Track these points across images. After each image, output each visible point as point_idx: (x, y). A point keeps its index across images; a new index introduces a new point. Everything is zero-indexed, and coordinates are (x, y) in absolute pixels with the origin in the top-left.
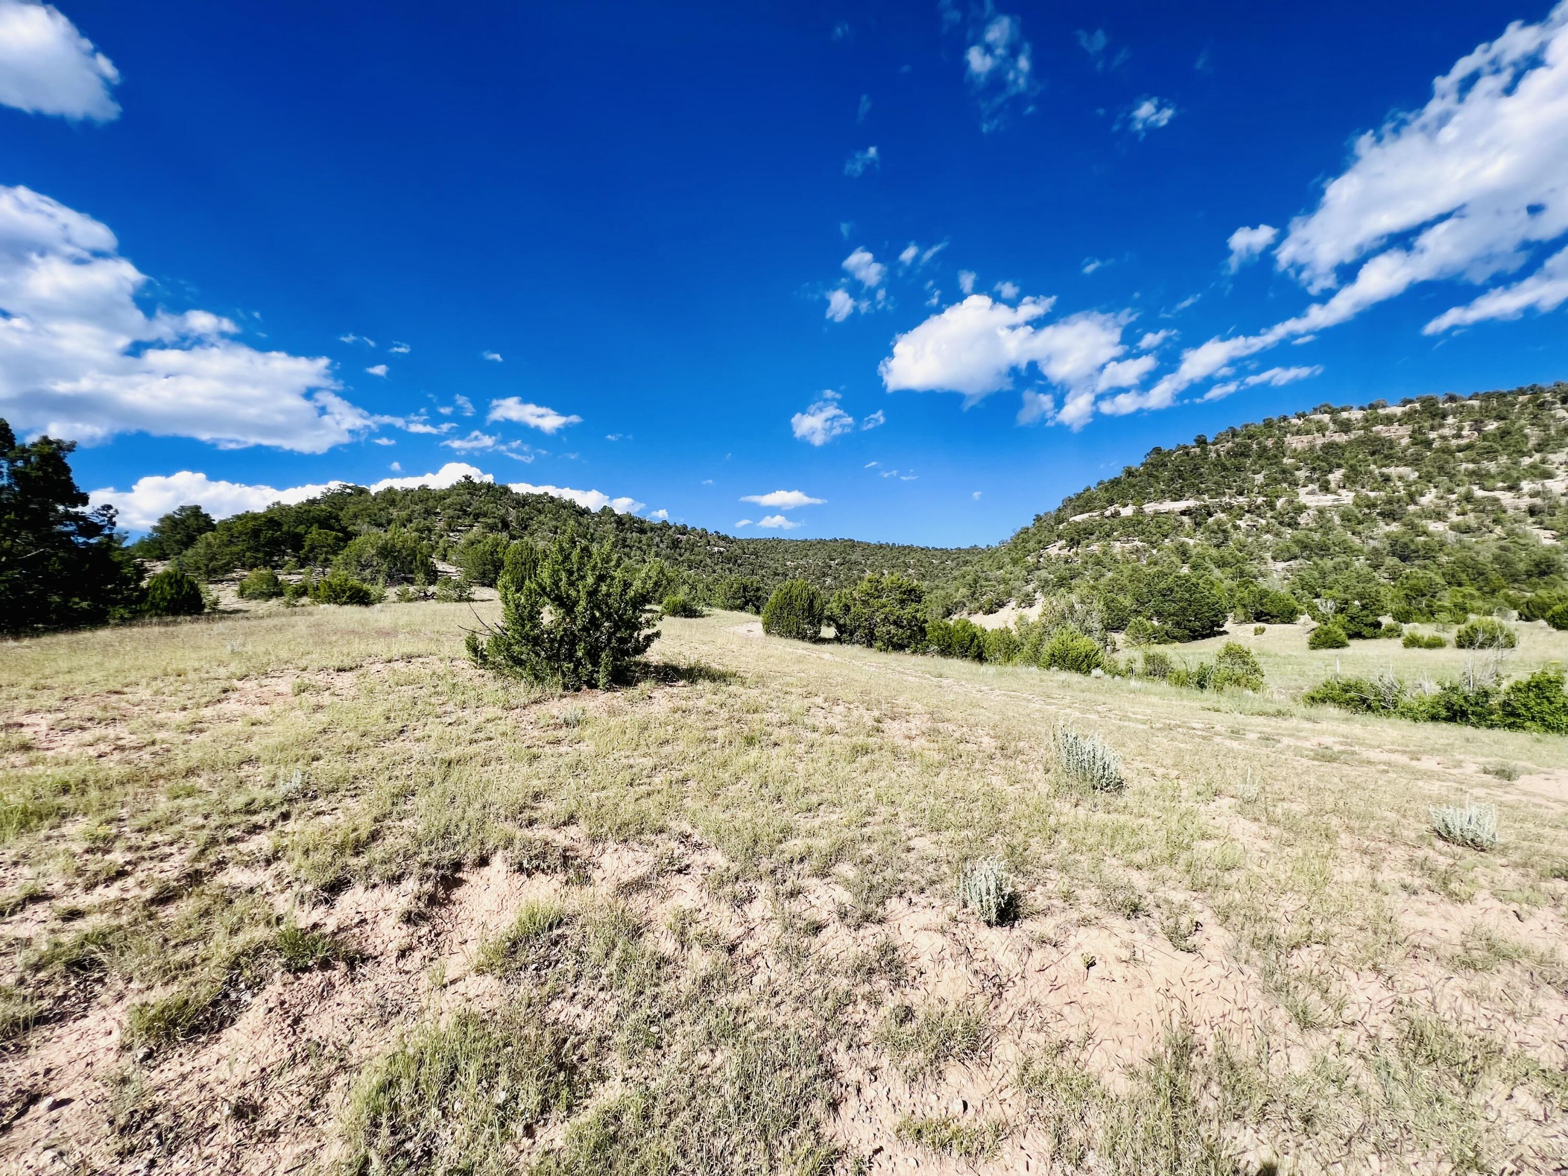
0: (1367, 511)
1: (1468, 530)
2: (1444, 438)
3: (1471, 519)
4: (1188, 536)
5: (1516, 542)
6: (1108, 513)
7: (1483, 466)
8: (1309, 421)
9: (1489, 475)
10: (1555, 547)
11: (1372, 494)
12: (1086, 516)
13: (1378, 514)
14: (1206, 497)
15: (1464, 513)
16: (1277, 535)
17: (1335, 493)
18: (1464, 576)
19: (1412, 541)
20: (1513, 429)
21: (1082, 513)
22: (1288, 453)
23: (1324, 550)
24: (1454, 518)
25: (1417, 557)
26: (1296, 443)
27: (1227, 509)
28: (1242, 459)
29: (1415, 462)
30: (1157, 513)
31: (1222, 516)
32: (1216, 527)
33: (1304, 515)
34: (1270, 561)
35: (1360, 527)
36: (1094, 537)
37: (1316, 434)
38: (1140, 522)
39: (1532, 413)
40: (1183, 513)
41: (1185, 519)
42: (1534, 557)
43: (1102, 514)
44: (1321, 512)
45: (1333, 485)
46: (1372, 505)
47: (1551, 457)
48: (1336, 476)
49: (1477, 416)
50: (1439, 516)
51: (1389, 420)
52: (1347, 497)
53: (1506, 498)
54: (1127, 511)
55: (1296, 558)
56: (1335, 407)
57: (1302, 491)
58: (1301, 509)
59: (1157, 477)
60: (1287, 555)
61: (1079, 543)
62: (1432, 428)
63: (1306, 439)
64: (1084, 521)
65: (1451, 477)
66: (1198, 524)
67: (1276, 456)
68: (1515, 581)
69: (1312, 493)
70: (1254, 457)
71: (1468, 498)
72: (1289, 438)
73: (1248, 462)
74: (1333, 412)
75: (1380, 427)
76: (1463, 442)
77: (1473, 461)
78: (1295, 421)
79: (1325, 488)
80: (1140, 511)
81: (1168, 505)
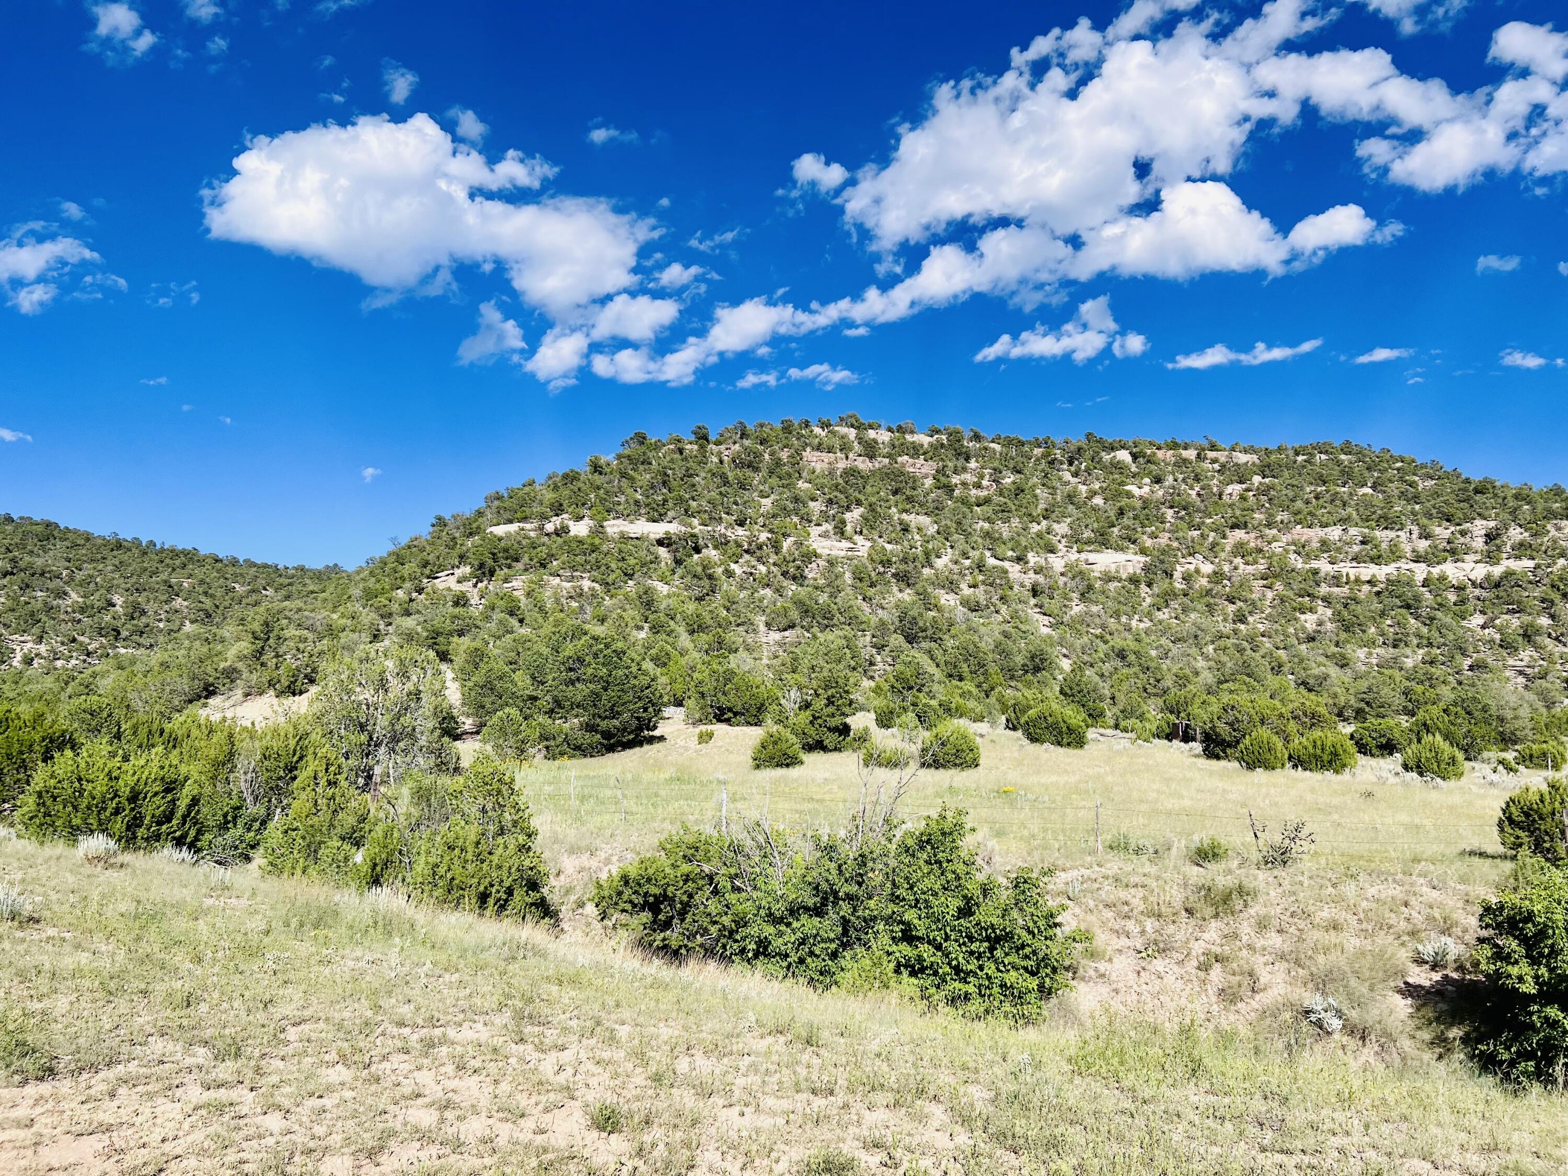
0: (882, 570)
1: (975, 608)
2: (964, 484)
3: (980, 594)
4: (662, 579)
5: (1017, 627)
6: (550, 527)
7: (997, 528)
8: (834, 433)
9: (999, 540)
10: (1050, 637)
11: (889, 547)
12: (513, 528)
13: (894, 575)
14: (695, 522)
15: (974, 586)
16: (779, 591)
17: (850, 539)
18: (965, 668)
19: (921, 615)
20: (1027, 487)
21: (510, 522)
22: (804, 474)
23: (826, 620)
24: (967, 591)
25: (925, 638)
26: (816, 461)
27: (721, 543)
28: (749, 473)
29: (935, 511)
30: (624, 538)
31: (712, 553)
32: (699, 569)
33: (814, 565)
34: (762, 628)
35: (871, 592)
36: (519, 566)
37: (839, 454)
38: (594, 549)
39: (1043, 471)
40: (660, 543)
41: (662, 552)
42: (1031, 648)
43: (541, 528)
44: (831, 563)
45: (849, 529)
46: (887, 563)
47: (1055, 526)
48: (854, 516)
49: (996, 464)
50: (951, 586)
51: (915, 451)
52: (863, 546)
53: (1014, 570)
54: (580, 529)
55: (792, 626)
56: (862, 421)
57: (815, 531)
58: (810, 556)
59: (632, 479)
60: (784, 622)
61: (492, 573)
62: (956, 472)
63: (827, 457)
64: (509, 535)
65: (968, 535)
66: (678, 562)
67: (790, 476)
68: (1012, 678)
69: (826, 535)
70: (764, 472)
71: (980, 566)
72: (808, 454)
73: (757, 479)
74: (859, 427)
75: (906, 458)
76: (983, 493)
77: (988, 520)
78: (817, 430)
79: (840, 531)
80: (598, 530)
81: (642, 527)
